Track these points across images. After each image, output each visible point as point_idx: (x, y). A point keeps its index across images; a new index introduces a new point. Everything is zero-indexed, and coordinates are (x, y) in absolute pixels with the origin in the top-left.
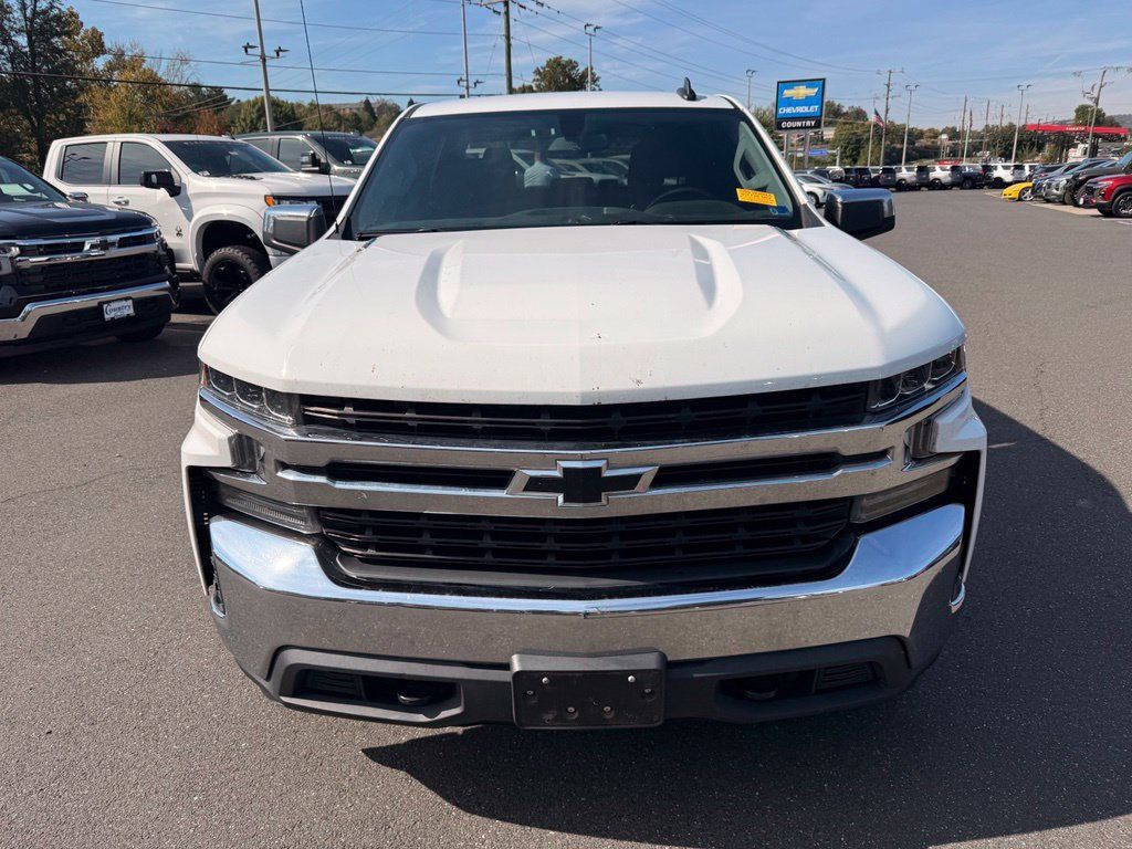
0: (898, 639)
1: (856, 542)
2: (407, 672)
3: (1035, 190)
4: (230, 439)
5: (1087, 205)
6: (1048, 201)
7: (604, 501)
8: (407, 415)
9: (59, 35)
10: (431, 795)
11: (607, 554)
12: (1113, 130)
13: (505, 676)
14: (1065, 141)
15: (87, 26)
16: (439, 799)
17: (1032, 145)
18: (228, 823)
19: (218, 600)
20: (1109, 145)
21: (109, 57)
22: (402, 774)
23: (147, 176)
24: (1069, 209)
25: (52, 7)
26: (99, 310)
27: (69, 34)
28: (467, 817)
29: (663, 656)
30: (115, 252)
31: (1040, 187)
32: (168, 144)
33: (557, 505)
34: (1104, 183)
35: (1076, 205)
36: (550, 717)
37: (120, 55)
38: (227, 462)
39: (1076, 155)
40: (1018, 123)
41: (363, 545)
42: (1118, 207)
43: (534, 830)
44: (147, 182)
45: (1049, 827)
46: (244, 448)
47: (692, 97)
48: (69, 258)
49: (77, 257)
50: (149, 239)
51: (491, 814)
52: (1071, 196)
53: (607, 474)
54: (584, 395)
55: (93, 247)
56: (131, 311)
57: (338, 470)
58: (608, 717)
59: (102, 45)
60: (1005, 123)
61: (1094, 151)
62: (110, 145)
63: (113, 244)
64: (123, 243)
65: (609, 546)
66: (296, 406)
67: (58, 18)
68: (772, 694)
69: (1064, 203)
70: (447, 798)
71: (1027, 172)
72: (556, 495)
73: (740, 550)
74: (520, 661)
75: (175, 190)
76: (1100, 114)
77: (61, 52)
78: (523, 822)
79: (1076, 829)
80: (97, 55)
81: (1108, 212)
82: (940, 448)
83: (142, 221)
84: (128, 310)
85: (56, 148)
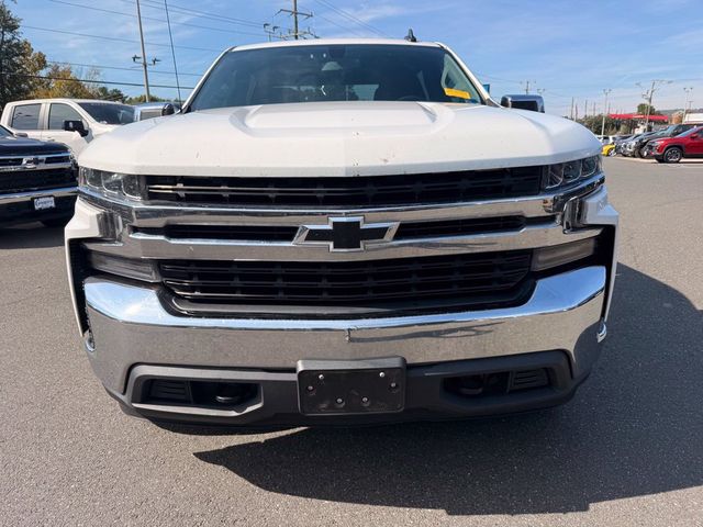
0: (565, 352)
1: (535, 285)
2: (223, 377)
3: (617, 150)
4: (98, 216)
5: (649, 156)
6: (625, 156)
7: (362, 248)
8: (222, 188)
9: (17, 55)
10: (241, 480)
11: (364, 290)
12: (659, 117)
13: (293, 377)
14: (632, 124)
15: (36, 51)
16: (247, 483)
17: (613, 126)
18: (94, 501)
19: (91, 341)
20: (658, 127)
21: (49, 70)
22: (221, 467)
23: (67, 123)
24: (639, 159)
25: (14, 38)
26: (31, 203)
27: (23, 55)
28: (266, 493)
29: (404, 360)
30: (42, 166)
31: (620, 147)
32: (80, 104)
33: (329, 252)
34: (658, 143)
35: (642, 157)
36: (324, 406)
37: (56, 69)
38: (96, 233)
39: (639, 131)
40: (605, 114)
41: (192, 289)
42: (667, 157)
43: (314, 500)
44: (67, 127)
45: (670, 490)
46: (107, 222)
47: (414, 40)
48: (12, 168)
49: (18, 168)
50: (66, 159)
51: (284, 491)
52: (638, 153)
53: (363, 226)
54: (347, 169)
55: (28, 162)
56: (53, 205)
57: (173, 231)
58: (366, 405)
59: (45, 62)
60: (596, 115)
61: (650, 129)
62: (43, 106)
63: (41, 161)
64: (49, 161)
65: (366, 284)
66: (143, 186)
67: (17, 45)
68: (480, 390)
69: (634, 156)
70: (253, 482)
71: (611, 141)
72: (329, 243)
73: (455, 289)
74: (303, 364)
75: (84, 133)
76: (652, 109)
77: (19, 66)
78: (306, 495)
79: (689, 490)
80: (42, 69)
81: (661, 160)
82: (589, 221)
83: (62, 148)
84: (51, 203)
85: (9, 107)
